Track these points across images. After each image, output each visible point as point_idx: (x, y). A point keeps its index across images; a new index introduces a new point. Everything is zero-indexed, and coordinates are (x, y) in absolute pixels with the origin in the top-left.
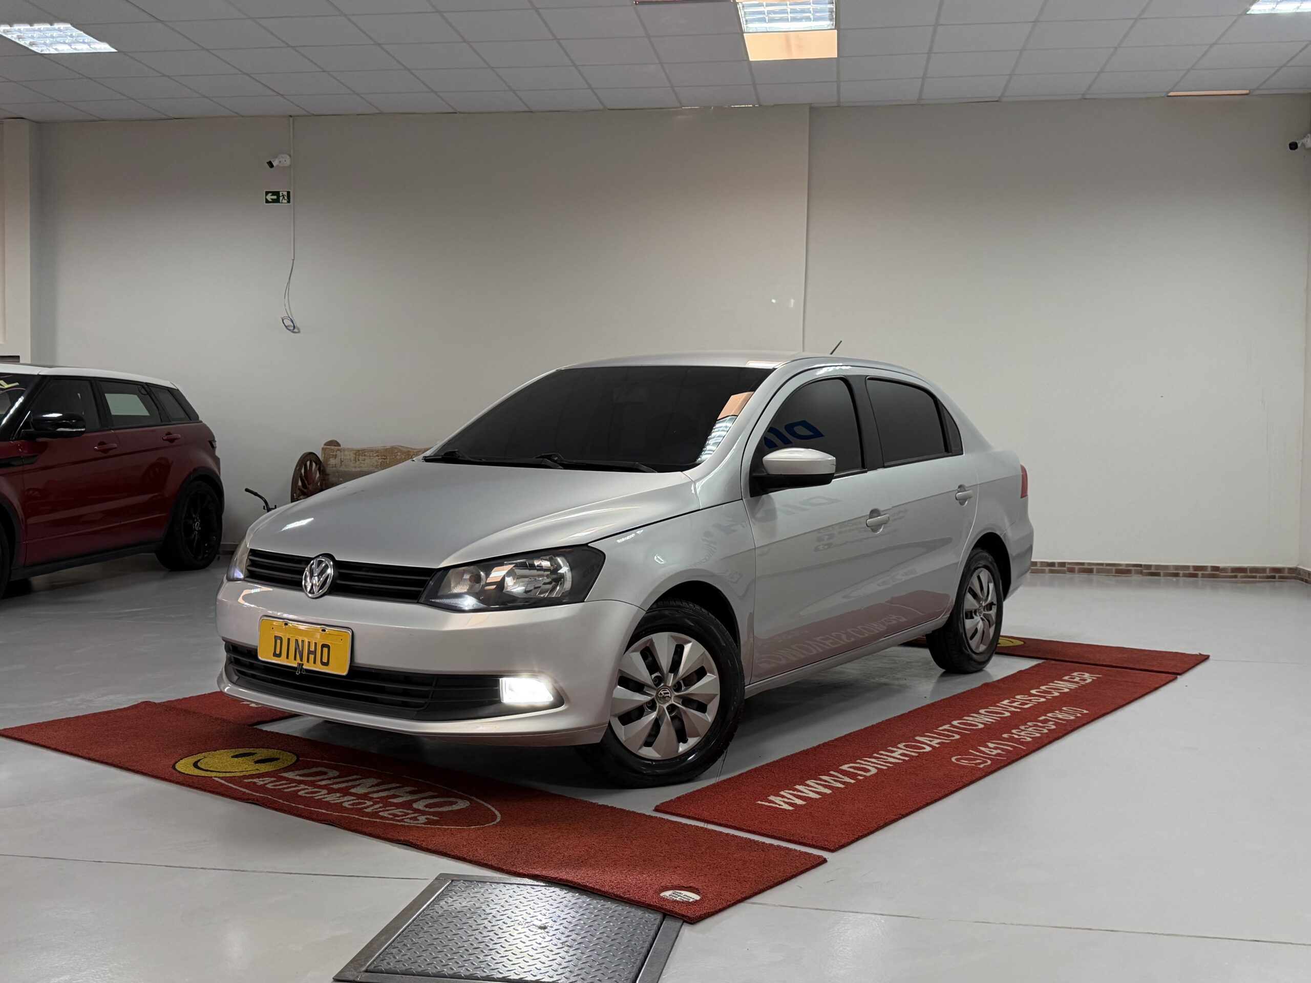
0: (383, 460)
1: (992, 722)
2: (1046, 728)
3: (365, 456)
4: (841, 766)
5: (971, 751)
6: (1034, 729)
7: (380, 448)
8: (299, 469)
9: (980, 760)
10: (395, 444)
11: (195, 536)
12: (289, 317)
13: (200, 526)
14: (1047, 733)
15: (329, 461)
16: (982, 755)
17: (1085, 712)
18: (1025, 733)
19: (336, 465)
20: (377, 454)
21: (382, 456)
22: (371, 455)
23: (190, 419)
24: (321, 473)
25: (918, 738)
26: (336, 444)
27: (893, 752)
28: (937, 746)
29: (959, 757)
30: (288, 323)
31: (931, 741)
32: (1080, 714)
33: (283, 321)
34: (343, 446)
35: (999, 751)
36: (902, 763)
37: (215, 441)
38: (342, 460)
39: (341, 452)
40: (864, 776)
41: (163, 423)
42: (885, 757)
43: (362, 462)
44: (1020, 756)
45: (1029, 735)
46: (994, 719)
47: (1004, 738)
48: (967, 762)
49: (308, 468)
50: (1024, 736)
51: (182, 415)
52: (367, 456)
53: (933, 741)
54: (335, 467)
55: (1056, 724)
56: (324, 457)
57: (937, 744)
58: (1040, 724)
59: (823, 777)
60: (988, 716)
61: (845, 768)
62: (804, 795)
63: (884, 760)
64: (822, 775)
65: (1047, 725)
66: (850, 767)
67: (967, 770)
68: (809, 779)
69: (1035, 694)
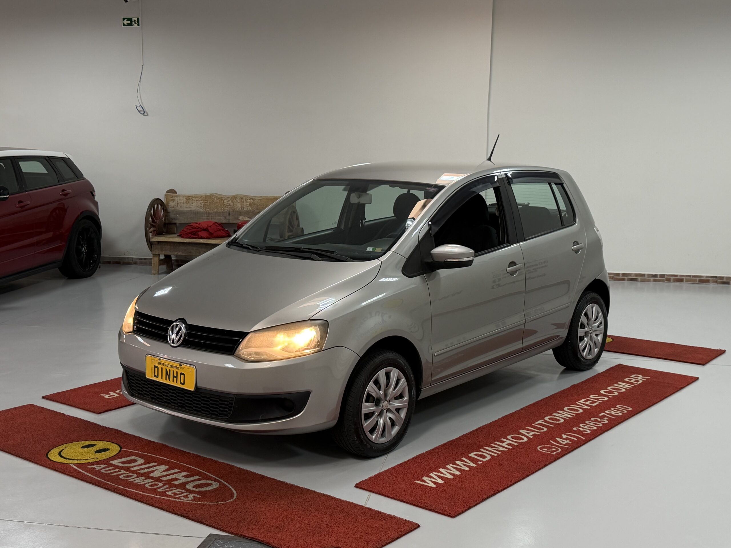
0: (205, 203)
1: (570, 418)
2: (602, 422)
3: (193, 200)
5: (551, 441)
6: (594, 424)
7: (202, 195)
8: (150, 210)
9: (555, 448)
10: (213, 192)
11: (83, 256)
12: (140, 105)
13: (87, 249)
15: (170, 203)
16: (557, 444)
17: (630, 409)
18: (588, 427)
19: (174, 206)
20: (201, 199)
21: (204, 200)
22: (197, 200)
23: (78, 178)
24: (164, 211)
25: (521, 431)
26: (174, 192)
27: (503, 442)
28: (531, 437)
29: (543, 446)
30: (140, 109)
32: (626, 410)
33: (136, 107)
34: (178, 193)
35: (568, 441)
36: (507, 451)
37: (95, 191)
38: (178, 203)
39: (177, 197)
40: (482, 461)
42: (498, 447)
43: (192, 204)
45: (590, 428)
47: (574, 430)
48: (546, 450)
49: (156, 209)
52: (194, 200)
53: (530, 433)
54: (174, 207)
55: (609, 419)
56: (166, 201)
57: (532, 435)
59: (458, 462)
60: (568, 412)
61: (472, 455)
62: (444, 476)
63: (497, 449)
64: (457, 461)
65: (603, 420)
66: (475, 455)
67: (545, 457)
68: (449, 464)
69: (603, 394)
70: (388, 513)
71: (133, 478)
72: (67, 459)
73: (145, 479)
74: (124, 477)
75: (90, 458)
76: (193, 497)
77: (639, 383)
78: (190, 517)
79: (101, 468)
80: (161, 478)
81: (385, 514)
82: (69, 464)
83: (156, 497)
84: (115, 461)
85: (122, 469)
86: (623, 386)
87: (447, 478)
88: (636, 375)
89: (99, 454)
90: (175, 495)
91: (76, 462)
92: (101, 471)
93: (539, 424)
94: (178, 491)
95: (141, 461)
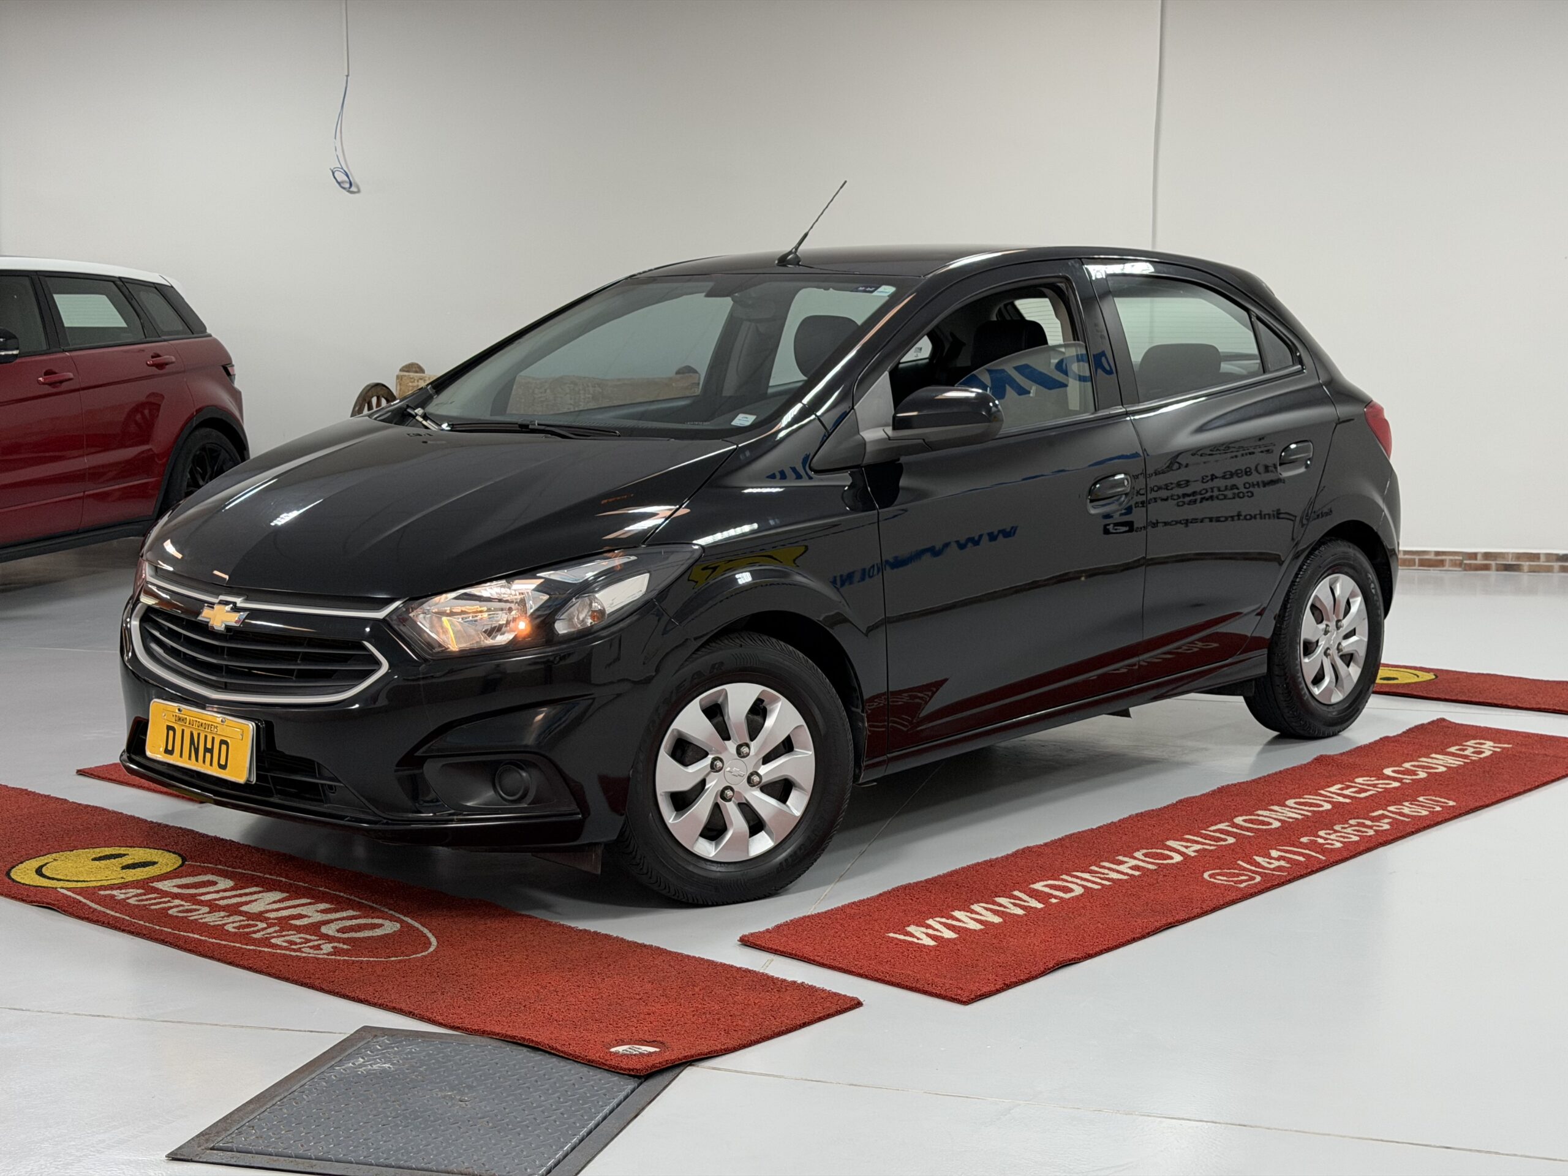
1: (1297, 819)
2: (1375, 828)
4: (1034, 883)
5: (1239, 862)
6: (1354, 830)
8: (359, 409)
9: (1247, 875)
12: (342, 168)
14: (1370, 836)
16: (1253, 868)
17: (1451, 803)
18: (1337, 836)
23: (193, 333)
25: (1170, 843)
26: (418, 370)
27: (1122, 863)
28: (1193, 854)
29: (1218, 871)
30: (341, 177)
31: (1187, 847)
32: (1441, 806)
33: (333, 173)
35: (1282, 863)
36: (1126, 880)
37: (233, 366)
40: (1061, 898)
41: (147, 339)
42: (1106, 871)
44: (1309, 870)
45: (1342, 839)
46: (1302, 815)
47: (1301, 843)
48: (1225, 878)
50: (1333, 840)
51: (179, 326)
53: (1191, 847)
55: (1394, 823)
56: (400, 390)
57: (1195, 851)
58: (1368, 823)
59: (1000, 900)
60: (1295, 808)
61: (1039, 886)
62: (960, 924)
63: (1102, 876)
64: (999, 897)
65: (1378, 824)
66: (1045, 886)
67: (1218, 892)
69: (1387, 776)
72: (53, 879)
73: (228, 916)
74: (179, 912)
75: (107, 878)
76: (334, 947)
77: (1482, 756)
79: (129, 895)
80: (267, 913)
82: (56, 888)
83: (245, 949)
84: (166, 882)
85: (177, 898)
86: (1441, 763)
88: (1478, 741)
89: (133, 870)
90: (291, 945)
92: (129, 901)
93: (1217, 831)
94: (301, 938)
95: (224, 883)
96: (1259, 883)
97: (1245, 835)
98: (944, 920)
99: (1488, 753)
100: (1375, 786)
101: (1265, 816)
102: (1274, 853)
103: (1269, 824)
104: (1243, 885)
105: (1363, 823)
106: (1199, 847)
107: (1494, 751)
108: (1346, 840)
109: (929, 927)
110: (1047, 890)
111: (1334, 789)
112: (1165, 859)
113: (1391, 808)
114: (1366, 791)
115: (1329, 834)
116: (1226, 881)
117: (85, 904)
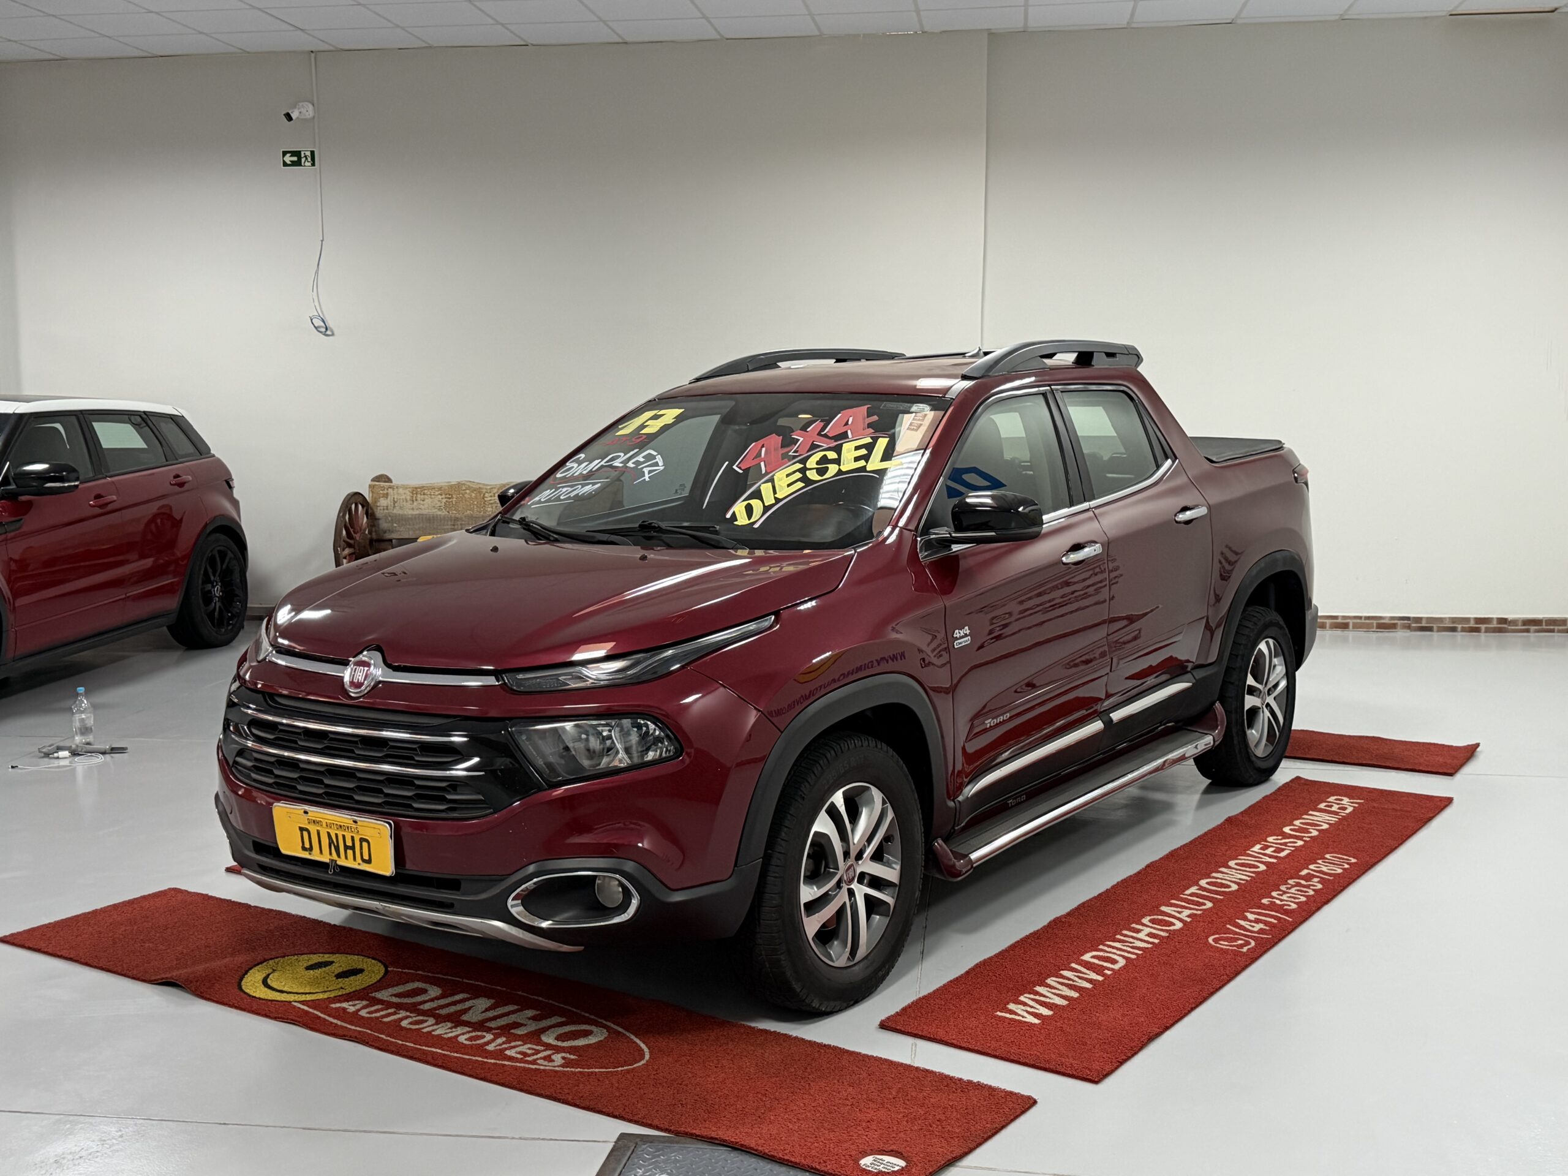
0: (448, 500)
2: (1311, 887)
3: (424, 494)
4: (1082, 955)
5: (1228, 926)
6: (1298, 890)
7: (442, 484)
8: (342, 516)
9: (1242, 939)
10: (462, 479)
11: (215, 603)
12: (319, 316)
13: (221, 591)
15: (379, 501)
16: (1242, 932)
18: (1288, 897)
19: (387, 507)
20: (439, 492)
21: (446, 494)
22: (433, 493)
23: (201, 455)
24: (369, 518)
25: (1164, 908)
26: (387, 480)
27: (1138, 931)
28: (1189, 920)
29: (1217, 936)
30: (319, 323)
31: (1179, 913)
32: (1348, 864)
33: (312, 320)
34: (395, 482)
35: (1261, 926)
38: (395, 500)
39: (393, 489)
42: (1131, 940)
44: (1284, 932)
45: (1293, 900)
47: (1264, 904)
48: (1226, 943)
49: (354, 513)
50: (1287, 901)
51: (191, 449)
52: (427, 495)
53: (1182, 912)
54: (387, 509)
55: (1322, 881)
56: (373, 497)
57: (1188, 916)
58: (1303, 882)
59: (1065, 973)
60: (1240, 870)
61: (1087, 957)
62: (1048, 1000)
63: (1131, 945)
64: (1063, 970)
65: (1311, 883)
66: (1093, 957)
67: (1229, 957)
68: (1049, 976)
69: (1290, 834)
70: (965, 1078)
71: (429, 1026)
72: (282, 992)
73: (456, 1027)
74: (411, 1023)
75: (329, 989)
76: (563, 1058)
77: (1348, 811)
78: (570, 1099)
79: (358, 1007)
80: (487, 1022)
81: (960, 1080)
82: (290, 1002)
83: (487, 1062)
84: (383, 992)
85: (401, 1009)
86: (1321, 819)
87: (1057, 1006)
88: (1336, 797)
89: (346, 979)
90: (525, 1057)
91: (303, 998)
92: (360, 1013)
93: (1192, 895)
94: (529, 1049)
95: (434, 991)
96: (1256, 946)
97: (1216, 898)
98: (1032, 996)
99: (1350, 810)
100: (1285, 844)
101: (1222, 879)
102: (1251, 916)
103: (1229, 887)
104: (1245, 949)
105: (1300, 883)
106: (1187, 912)
107: (1354, 807)
108: (1297, 901)
109: (1025, 1004)
110: (1096, 961)
111: (1257, 848)
112: (1169, 926)
113: (1311, 867)
114: (1283, 850)
115: (1281, 895)
116: (1231, 946)
117: (325, 1019)
